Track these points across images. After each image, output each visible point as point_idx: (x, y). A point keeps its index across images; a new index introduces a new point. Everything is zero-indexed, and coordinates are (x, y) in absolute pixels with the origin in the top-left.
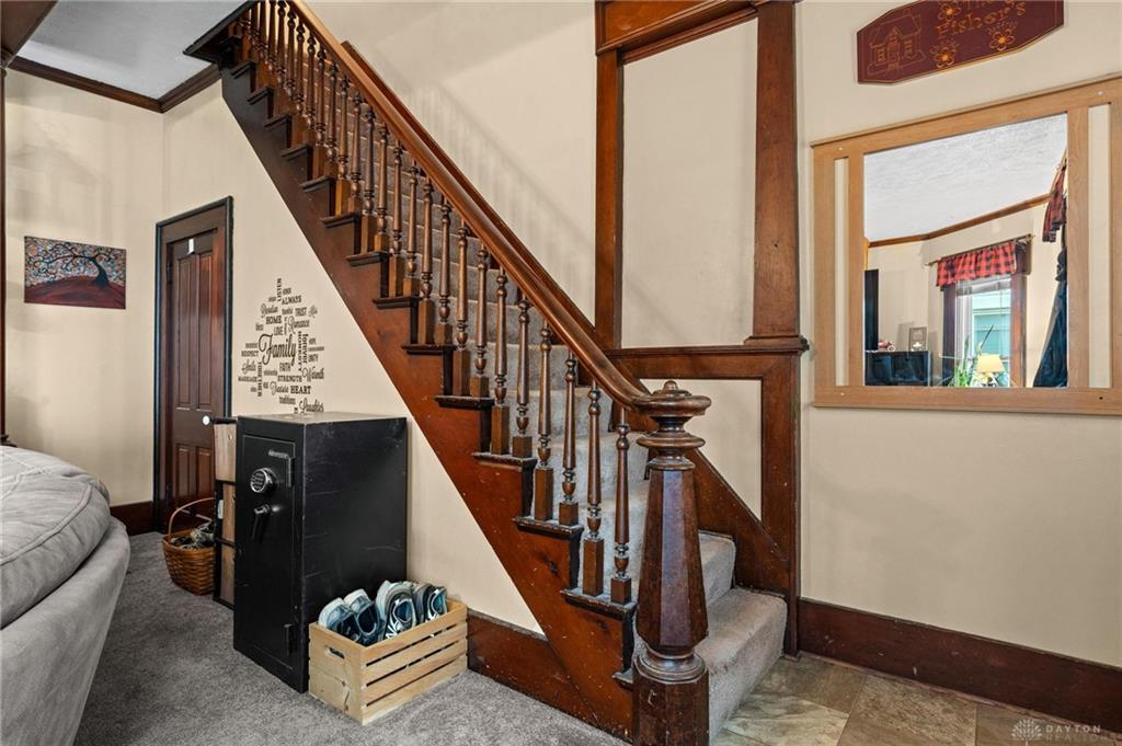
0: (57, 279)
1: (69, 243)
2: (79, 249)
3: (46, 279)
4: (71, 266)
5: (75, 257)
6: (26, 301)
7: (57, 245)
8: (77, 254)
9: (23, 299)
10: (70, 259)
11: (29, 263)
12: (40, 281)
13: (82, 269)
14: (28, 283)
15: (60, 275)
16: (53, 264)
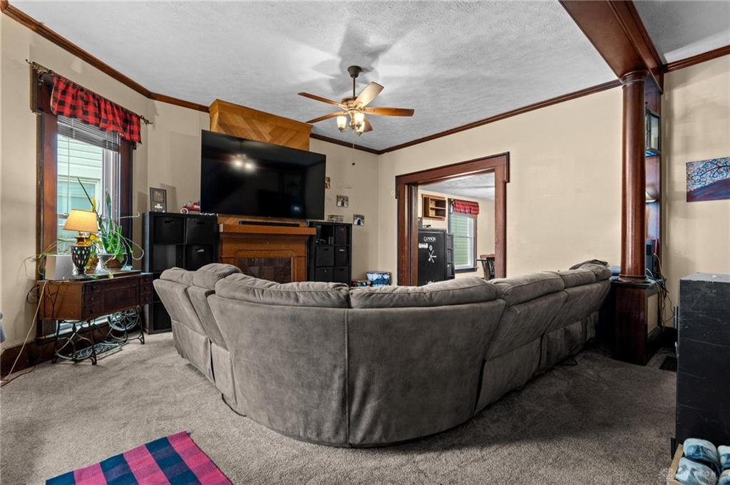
0: (707, 184)
1: (715, 160)
2: (723, 161)
3: (700, 186)
4: (717, 174)
5: (720, 167)
6: (687, 201)
7: (706, 163)
8: (721, 165)
9: (686, 200)
10: (716, 170)
11: (689, 178)
12: (695, 188)
13: (725, 174)
14: (689, 191)
15: (709, 181)
16: (704, 176)
